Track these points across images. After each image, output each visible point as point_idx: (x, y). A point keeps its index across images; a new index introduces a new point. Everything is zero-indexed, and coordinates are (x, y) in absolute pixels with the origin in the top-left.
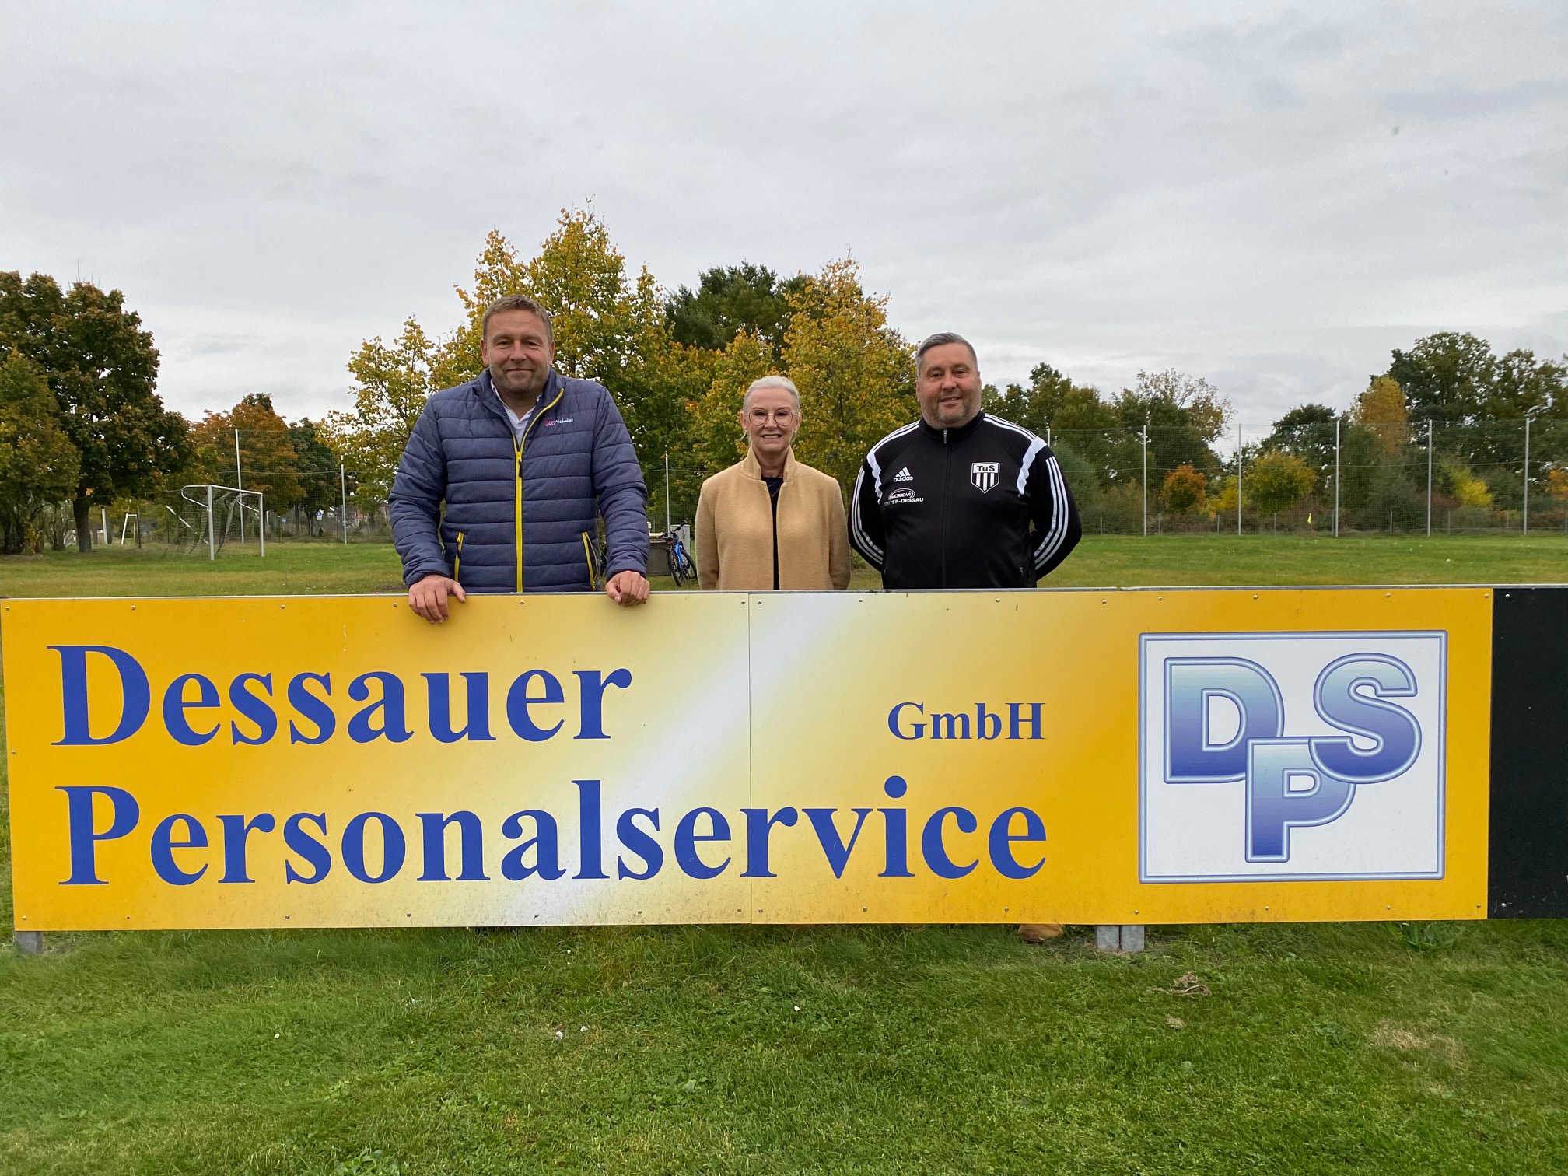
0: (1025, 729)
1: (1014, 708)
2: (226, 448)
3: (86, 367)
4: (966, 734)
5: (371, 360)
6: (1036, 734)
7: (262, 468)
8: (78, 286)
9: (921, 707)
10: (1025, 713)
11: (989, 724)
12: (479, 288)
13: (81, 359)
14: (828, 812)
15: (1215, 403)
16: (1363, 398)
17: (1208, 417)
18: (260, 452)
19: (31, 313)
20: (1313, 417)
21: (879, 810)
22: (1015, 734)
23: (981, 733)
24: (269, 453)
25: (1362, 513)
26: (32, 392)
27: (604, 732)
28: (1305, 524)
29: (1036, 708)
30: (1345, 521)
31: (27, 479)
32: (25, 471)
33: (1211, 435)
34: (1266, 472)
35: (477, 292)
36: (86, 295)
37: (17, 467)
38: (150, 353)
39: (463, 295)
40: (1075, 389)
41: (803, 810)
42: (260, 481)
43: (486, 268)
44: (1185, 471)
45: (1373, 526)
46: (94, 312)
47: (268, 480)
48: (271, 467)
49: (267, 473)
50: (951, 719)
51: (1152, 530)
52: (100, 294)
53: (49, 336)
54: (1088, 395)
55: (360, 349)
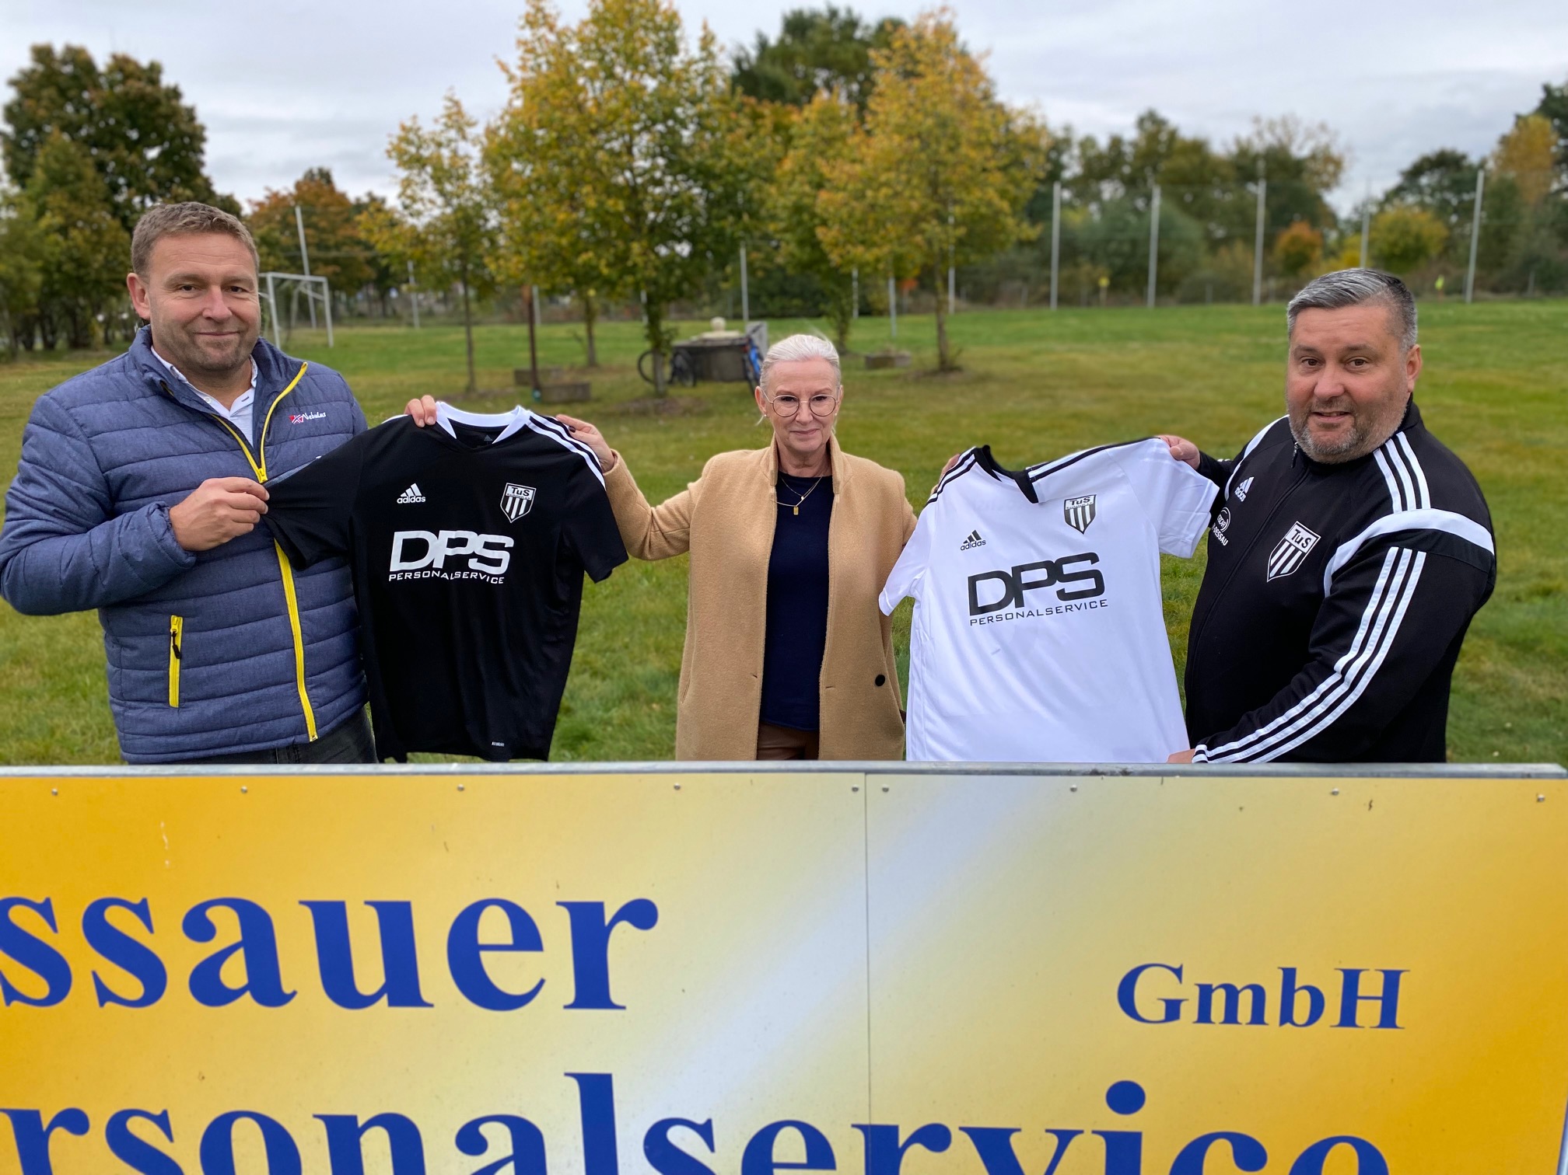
0: (1368, 1012)
1: (1351, 978)
2: (288, 225)
3: (133, 146)
4: (1258, 1017)
5: (410, 142)
6: (1388, 1019)
7: (327, 248)
8: (115, 57)
9: (1178, 972)
10: (1371, 985)
11: (1302, 1004)
12: (522, 59)
13: (126, 138)
14: (1004, 1134)
15: (1335, 151)
16: (1505, 141)
17: (1328, 166)
18: (323, 231)
19: (69, 88)
20: (1446, 163)
21: (1094, 1132)
22: (1348, 1018)
23: (1286, 1016)
24: (333, 231)
25: (1497, 276)
26: (79, 177)
27: (615, 997)
28: (1433, 289)
29: (1392, 980)
30: (1479, 284)
31: (82, 272)
32: (80, 263)
33: (1327, 186)
34: (1390, 230)
35: (520, 63)
36: (123, 66)
37: (72, 259)
38: (195, 128)
39: (504, 68)
40: (1184, 142)
41: (962, 1129)
42: (327, 262)
43: (527, 34)
44: (1300, 230)
45: (1509, 289)
46: (135, 86)
47: (335, 261)
48: (338, 246)
49: (333, 254)
50: (1232, 993)
51: (1265, 298)
52: (136, 65)
53: (91, 114)
54: (1197, 148)
55: (398, 132)
